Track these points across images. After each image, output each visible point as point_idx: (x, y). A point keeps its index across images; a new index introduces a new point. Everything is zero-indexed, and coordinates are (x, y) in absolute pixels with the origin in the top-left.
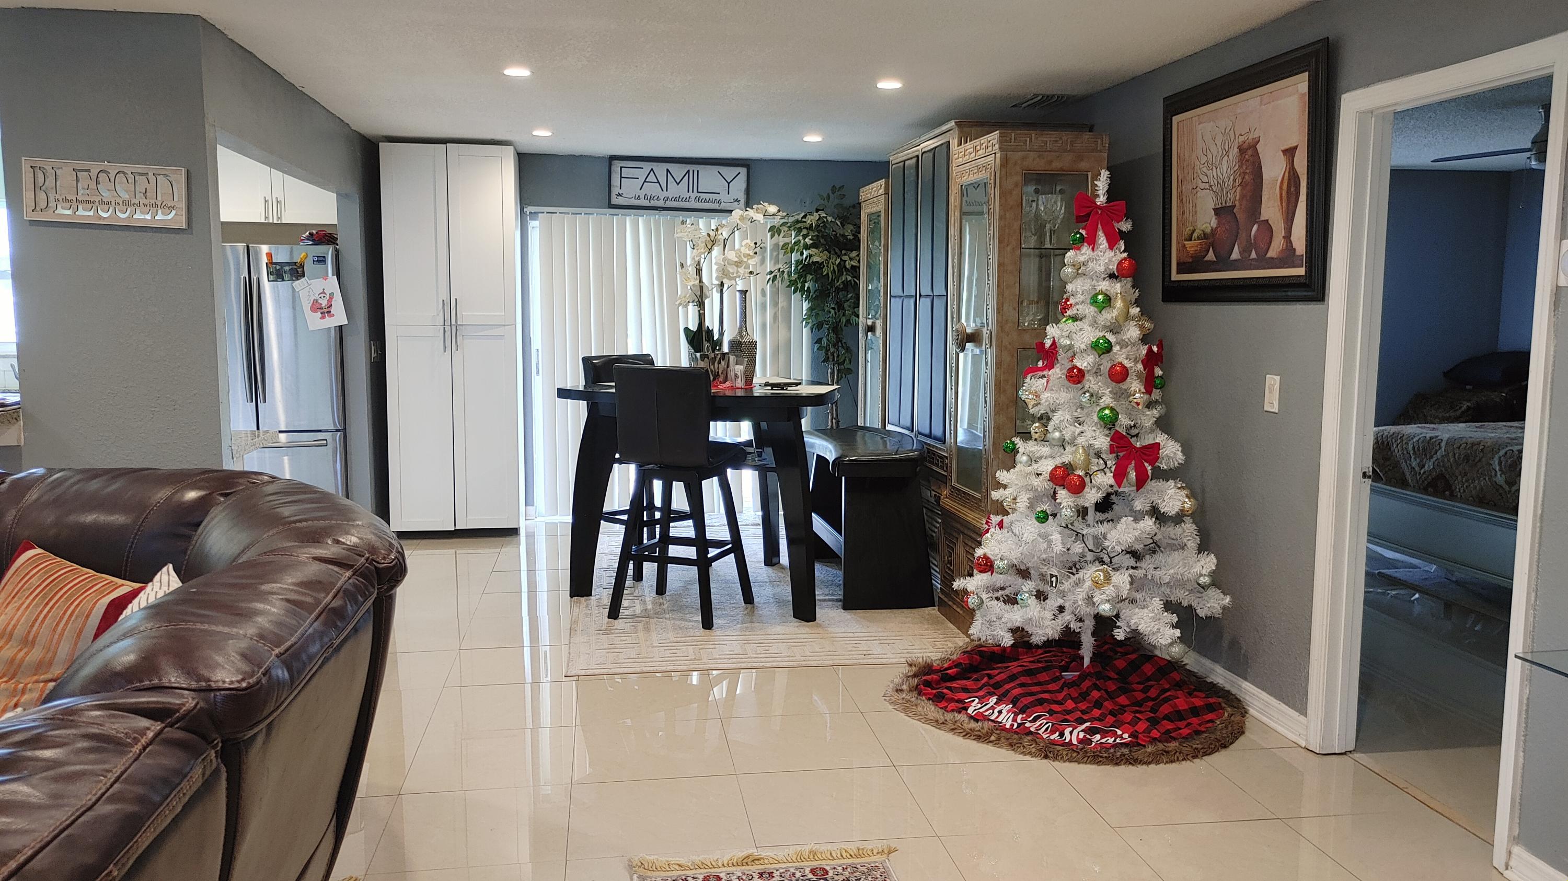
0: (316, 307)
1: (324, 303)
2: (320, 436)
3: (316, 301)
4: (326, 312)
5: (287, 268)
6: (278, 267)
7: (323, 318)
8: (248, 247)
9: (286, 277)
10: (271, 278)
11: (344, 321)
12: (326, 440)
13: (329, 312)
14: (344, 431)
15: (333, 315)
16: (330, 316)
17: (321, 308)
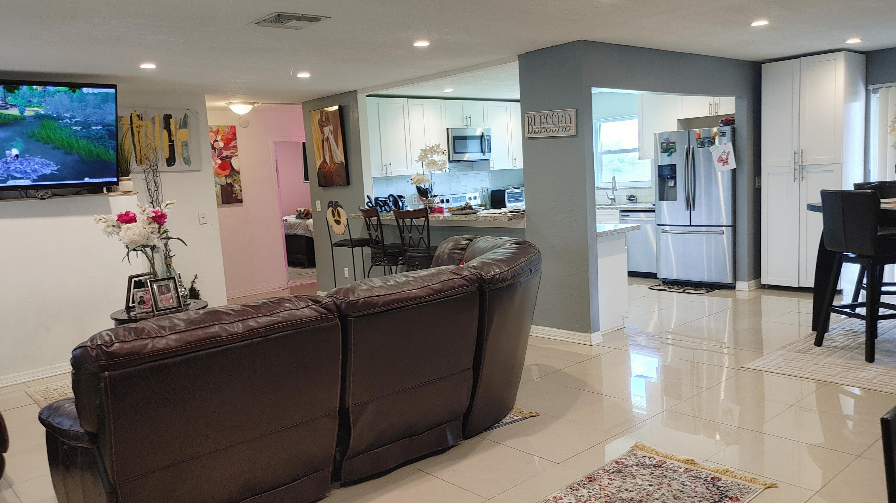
0: (720, 160)
1: (724, 157)
2: (720, 228)
3: (720, 156)
4: (725, 162)
5: (706, 140)
6: (702, 140)
7: (723, 165)
8: (689, 131)
9: (706, 145)
10: (699, 146)
11: (734, 167)
12: (723, 231)
13: (727, 162)
14: (734, 227)
15: (729, 164)
16: (727, 164)
17: (723, 160)
